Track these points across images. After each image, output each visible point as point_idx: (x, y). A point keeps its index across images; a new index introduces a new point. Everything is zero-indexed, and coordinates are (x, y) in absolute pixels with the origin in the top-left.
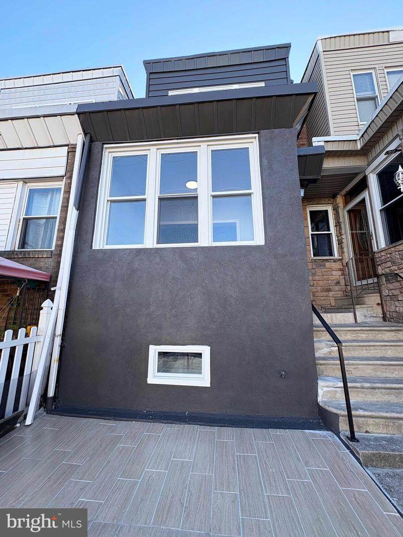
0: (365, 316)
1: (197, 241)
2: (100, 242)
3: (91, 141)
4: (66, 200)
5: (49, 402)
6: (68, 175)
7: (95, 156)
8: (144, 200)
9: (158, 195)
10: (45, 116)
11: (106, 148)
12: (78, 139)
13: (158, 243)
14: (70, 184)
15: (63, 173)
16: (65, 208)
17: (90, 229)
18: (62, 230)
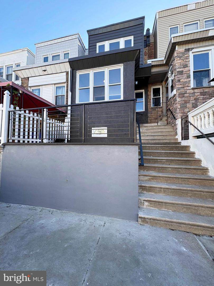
0: (161, 124)
1: (104, 100)
2: (77, 102)
3: (73, 70)
4: (67, 89)
5: (69, 141)
6: (67, 81)
7: (74, 75)
8: (89, 88)
9: (93, 86)
10: (59, 63)
11: (77, 72)
12: (69, 70)
13: (93, 101)
14: (68, 84)
15: (65, 81)
16: (67, 92)
17: (75, 98)
18: (67, 99)
